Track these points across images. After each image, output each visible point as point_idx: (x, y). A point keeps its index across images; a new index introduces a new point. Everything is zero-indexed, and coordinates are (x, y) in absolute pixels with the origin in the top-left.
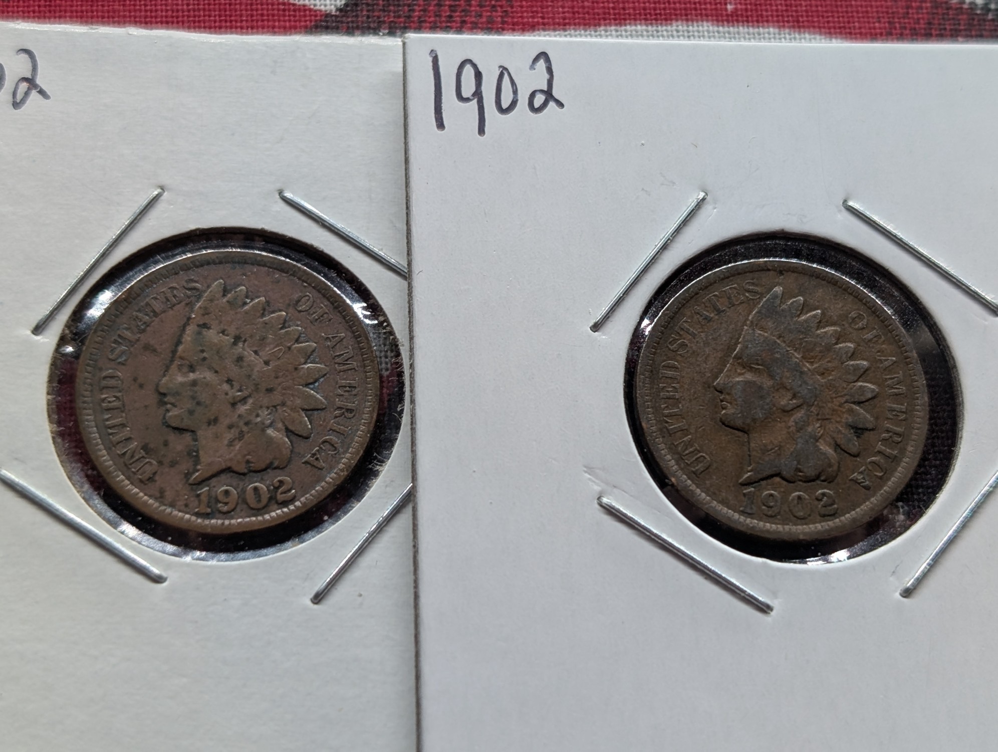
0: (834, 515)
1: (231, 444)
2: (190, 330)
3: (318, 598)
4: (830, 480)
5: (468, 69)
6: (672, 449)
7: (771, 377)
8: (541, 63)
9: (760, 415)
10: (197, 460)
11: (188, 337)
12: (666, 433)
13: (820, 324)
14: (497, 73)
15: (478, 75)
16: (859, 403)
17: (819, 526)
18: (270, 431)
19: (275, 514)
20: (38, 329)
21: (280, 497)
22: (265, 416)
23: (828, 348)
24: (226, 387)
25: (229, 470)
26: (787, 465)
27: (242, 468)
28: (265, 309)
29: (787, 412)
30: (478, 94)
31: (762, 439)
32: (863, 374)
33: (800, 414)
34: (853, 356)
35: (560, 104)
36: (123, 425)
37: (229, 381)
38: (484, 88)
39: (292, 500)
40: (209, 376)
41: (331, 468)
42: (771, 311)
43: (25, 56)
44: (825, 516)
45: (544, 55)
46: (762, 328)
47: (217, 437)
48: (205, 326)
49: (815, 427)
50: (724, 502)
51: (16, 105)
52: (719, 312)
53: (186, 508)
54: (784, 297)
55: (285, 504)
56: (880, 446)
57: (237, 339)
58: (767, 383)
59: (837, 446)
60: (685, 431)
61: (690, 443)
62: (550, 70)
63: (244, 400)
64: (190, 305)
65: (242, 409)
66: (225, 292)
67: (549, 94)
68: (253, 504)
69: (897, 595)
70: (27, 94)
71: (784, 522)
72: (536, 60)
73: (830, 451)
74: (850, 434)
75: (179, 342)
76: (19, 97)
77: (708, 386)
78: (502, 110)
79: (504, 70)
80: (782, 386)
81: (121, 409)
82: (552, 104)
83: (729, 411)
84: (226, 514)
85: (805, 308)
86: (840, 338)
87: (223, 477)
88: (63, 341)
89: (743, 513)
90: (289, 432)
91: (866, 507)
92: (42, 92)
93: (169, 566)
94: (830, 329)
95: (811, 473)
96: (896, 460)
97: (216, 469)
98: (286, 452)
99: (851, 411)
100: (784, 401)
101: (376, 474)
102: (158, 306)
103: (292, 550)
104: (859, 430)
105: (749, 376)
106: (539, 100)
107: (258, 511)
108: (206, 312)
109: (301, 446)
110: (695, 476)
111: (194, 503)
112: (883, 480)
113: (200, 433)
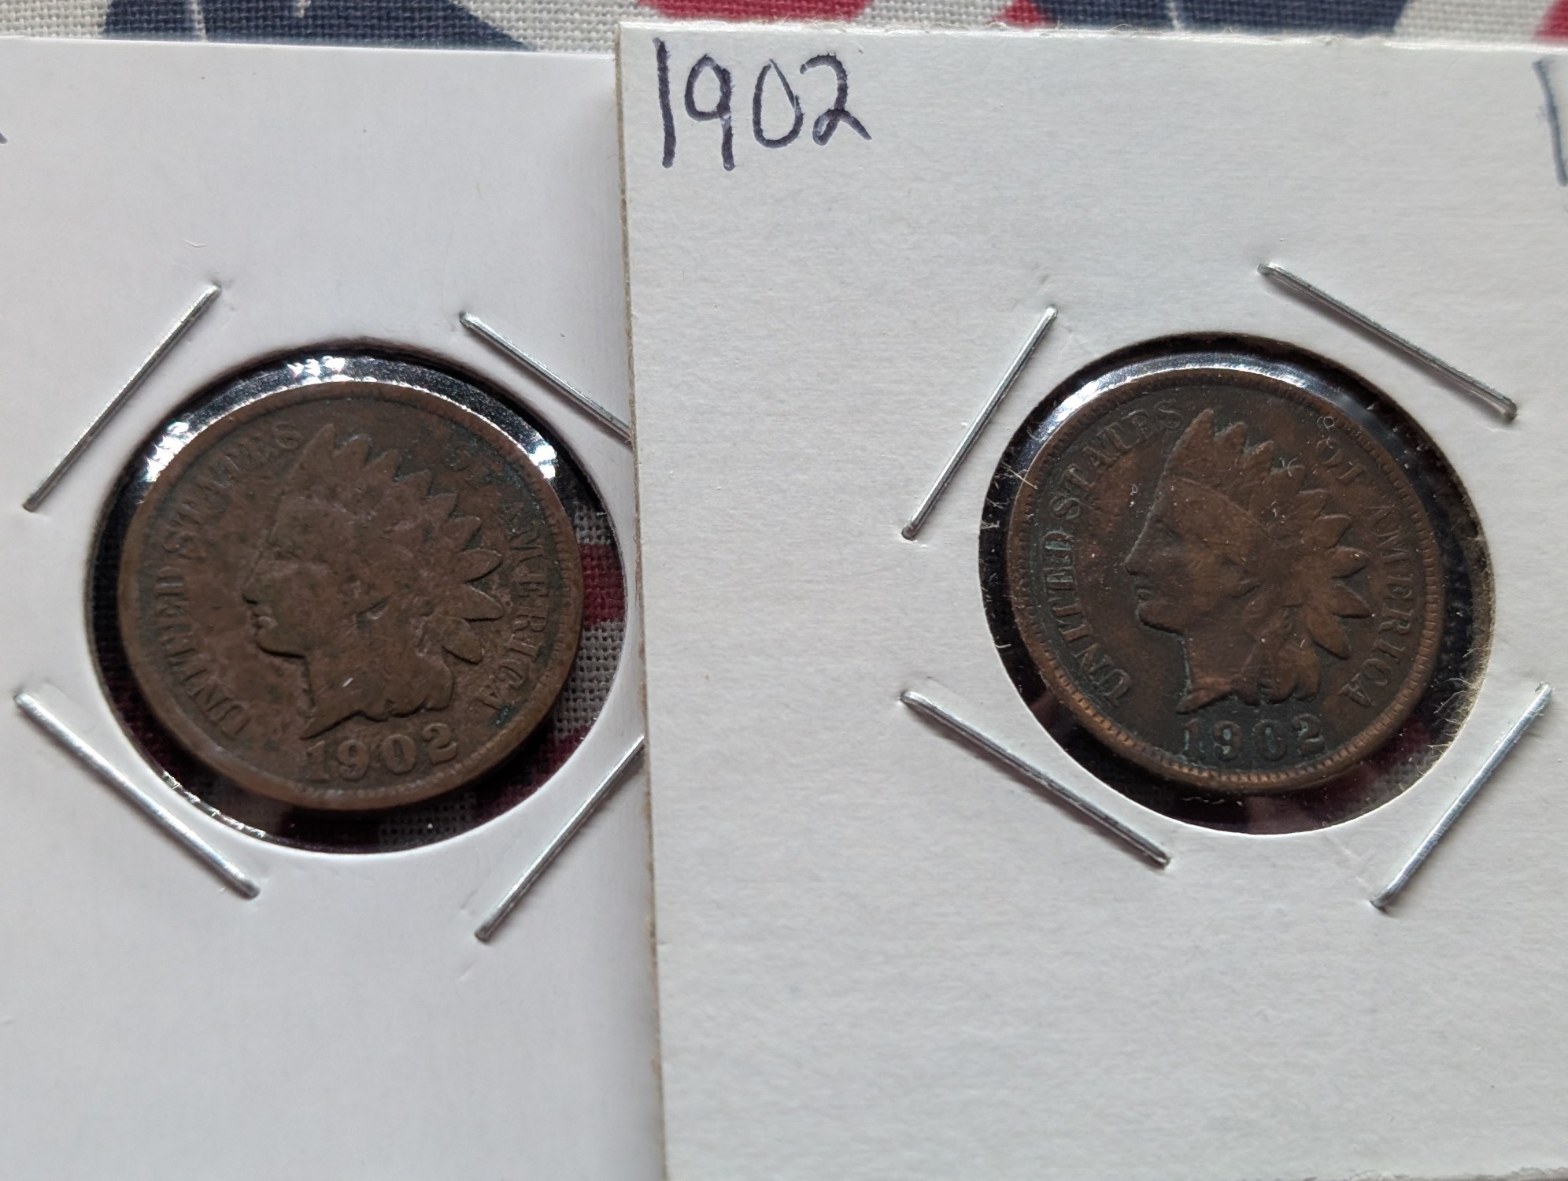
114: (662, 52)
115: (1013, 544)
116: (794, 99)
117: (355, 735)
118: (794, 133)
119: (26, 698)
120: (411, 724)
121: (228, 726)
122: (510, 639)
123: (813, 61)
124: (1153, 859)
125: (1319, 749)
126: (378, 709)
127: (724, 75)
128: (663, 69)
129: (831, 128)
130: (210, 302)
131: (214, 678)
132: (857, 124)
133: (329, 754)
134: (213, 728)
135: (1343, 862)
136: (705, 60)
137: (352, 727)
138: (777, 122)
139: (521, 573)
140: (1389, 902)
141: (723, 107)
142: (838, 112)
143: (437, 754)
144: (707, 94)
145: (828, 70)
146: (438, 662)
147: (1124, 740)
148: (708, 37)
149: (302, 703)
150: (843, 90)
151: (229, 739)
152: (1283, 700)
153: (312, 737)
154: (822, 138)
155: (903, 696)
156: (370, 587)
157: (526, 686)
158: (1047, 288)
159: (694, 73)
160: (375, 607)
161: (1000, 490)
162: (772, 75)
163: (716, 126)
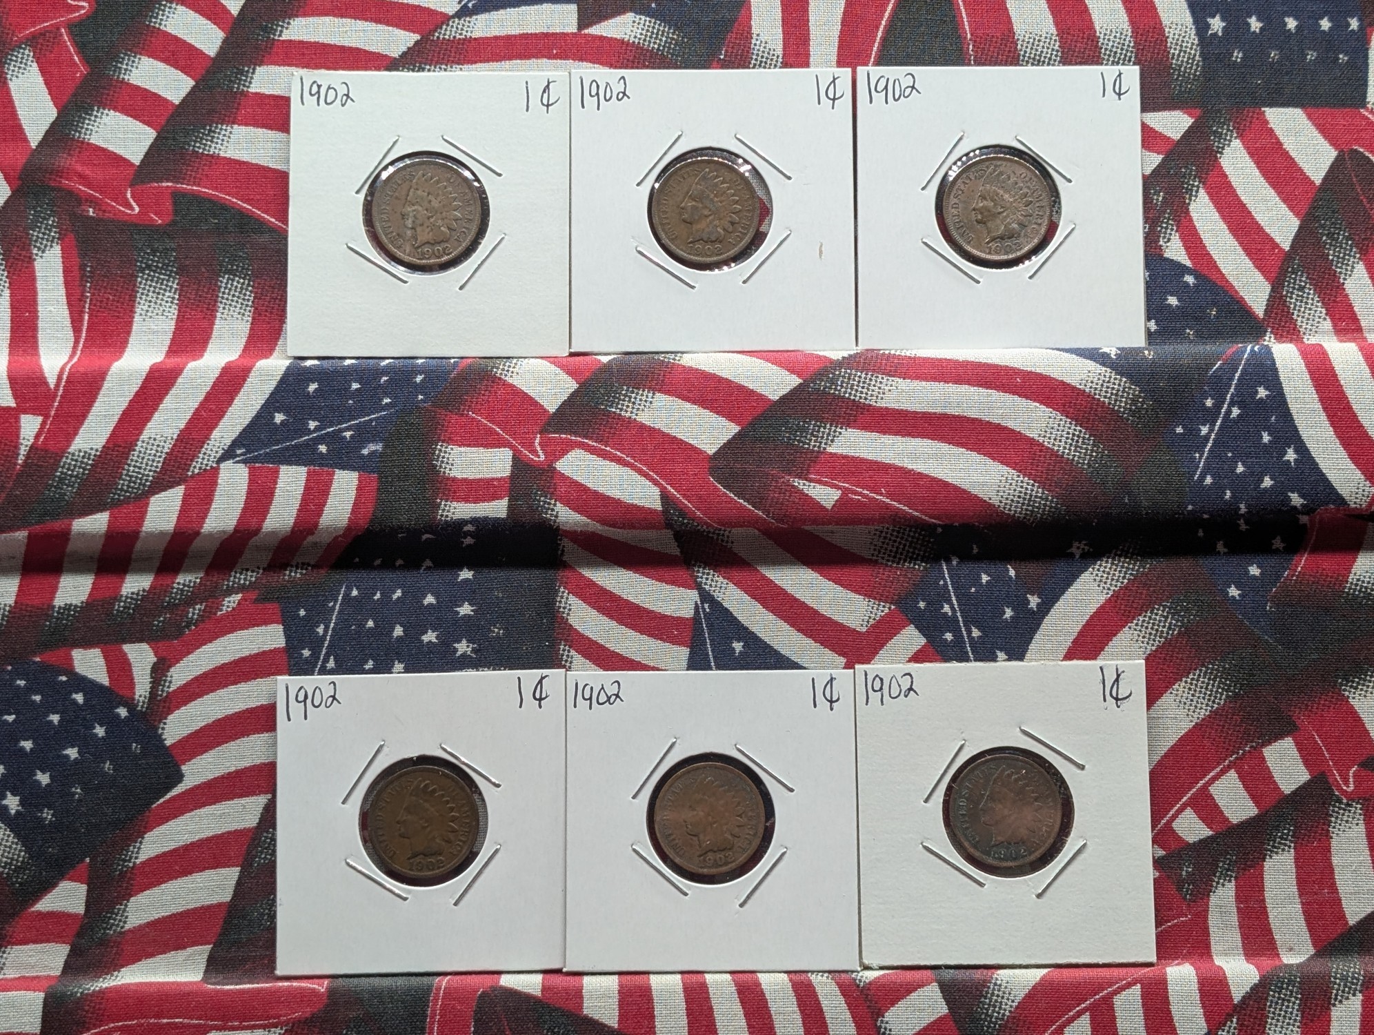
0: (721, 254)
1: (428, 233)
2: (412, 190)
3: (461, 288)
4: (720, 242)
5: (594, 84)
6: (663, 230)
7: (702, 203)
8: (622, 80)
9: (697, 218)
10: (416, 240)
11: (411, 194)
12: (662, 224)
13: (722, 183)
14: (605, 85)
15: (598, 86)
16: (734, 213)
17: (715, 258)
18: (442, 228)
19: (445, 258)
20: (358, 192)
21: (447, 252)
22: (440, 222)
23: (724, 192)
24: (425, 212)
25: (428, 243)
26: (705, 237)
27: (433, 242)
28: (438, 182)
29: (707, 216)
30: (597, 94)
31: (696, 227)
32: (737, 202)
33: (711, 218)
34: (733, 195)
35: (629, 97)
36: (390, 227)
37: (427, 210)
38: (600, 92)
39: (451, 253)
40: (420, 208)
41: (464, 241)
42: (704, 178)
43: (344, 85)
44: (717, 255)
45: (623, 78)
46: (701, 185)
47: (423, 231)
48: (417, 189)
49: (717, 222)
50: (682, 250)
51: (343, 105)
52: (684, 178)
53: (414, 257)
54: (709, 173)
55: (448, 254)
56: (740, 229)
57: (429, 194)
58: (700, 205)
59: (724, 230)
60: (669, 224)
61: (670, 228)
62: (625, 84)
63: (432, 217)
64: (411, 181)
65: (432, 220)
66: (424, 175)
67: (624, 93)
68: (437, 254)
69: (741, 283)
70: (346, 101)
71: (702, 257)
72: (620, 80)
73: (721, 231)
74: (729, 225)
75: (408, 195)
76: (344, 102)
77: (678, 207)
78: (606, 100)
79: (608, 84)
80: (706, 207)
81: (389, 221)
82: (625, 97)
83: (686, 216)
84: (428, 259)
85: (717, 177)
86: (729, 188)
87: (426, 245)
88: (366, 195)
89: (688, 254)
90: (449, 228)
91: (732, 251)
92: (352, 100)
93: (409, 277)
94: (725, 185)
95: (714, 239)
96: (746, 234)
97: (423, 242)
98: (448, 236)
99: (730, 216)
100: (706, 212)
101: (480, 243)
102: (400, 182)
103: (452, 271)
104: (733, 223)
105: (694, 203)
106: (621, 95)
107: (439, 258)
108: (417, 184)
109: (454, 233)
110: (672, 240)
111: (416, 254)
112: (740, 241)
113: (417, 229)
114: (866, 675)
115: (951, 803)
116: (899, 686)
117: (710, 856)
118: (899, 695)
119: (634, 847)
120: (723, 853)
121: (681, 853)
122: (747, 831)
123: (905, 675)
124: (981, 885)
125: (1026, 856)
126: (716, 849)
127: (881, 680)
128: (866, 679)
129: (909, 693)
130: (674, 744)
131: (677, 841)
132: (915, 692)
133: (704, 860)
134: (677, 853)
135: (1028, 886)
136: (877, 676)
137: (709, 854)
138: (895, 693)
139: (750, 814)
140: (1039, 896)
141: (881, 689)
142: (911, 689)
143: (730, 860)
144: (877, 686)
145: (908, 677)
146: (730, 837)
147: (977, 854)
148: (878, 669)
149: (698, 847)
150: (912, 682)
151: (681, 857)
152: (1018, 843)
153: (700, 856)
154: (906, 696)
155: (922, 843)
156: (713, 818)
157: (750, 843)
158: (963, 735)
159: (874, 679)
160: (715, 823)
161: (949, 789)
162: (894, 679)
163: (879, 693)
